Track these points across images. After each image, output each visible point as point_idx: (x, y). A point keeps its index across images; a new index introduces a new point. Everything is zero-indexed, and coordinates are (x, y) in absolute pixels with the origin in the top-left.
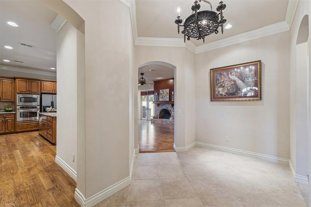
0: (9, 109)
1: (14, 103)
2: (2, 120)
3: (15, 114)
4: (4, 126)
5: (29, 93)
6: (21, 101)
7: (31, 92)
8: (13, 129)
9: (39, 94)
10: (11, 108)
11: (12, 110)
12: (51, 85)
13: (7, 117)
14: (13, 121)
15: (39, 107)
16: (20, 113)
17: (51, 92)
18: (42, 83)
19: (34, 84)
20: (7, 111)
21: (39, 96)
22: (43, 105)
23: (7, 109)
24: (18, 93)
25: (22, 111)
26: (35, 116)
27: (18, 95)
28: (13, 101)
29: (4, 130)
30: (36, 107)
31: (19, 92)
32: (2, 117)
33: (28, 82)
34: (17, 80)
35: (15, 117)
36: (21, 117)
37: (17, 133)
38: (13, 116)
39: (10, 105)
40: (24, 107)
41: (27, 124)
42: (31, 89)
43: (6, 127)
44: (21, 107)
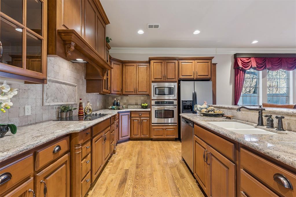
0: (145, 105)
1: (149, 95)
2: (138, 120)
3: (150, 112)
4: (140, 129)
5: (164, 80)
6: (156, 94)
7: (167, 79)
8: (148, 134)
9: (175, 82)
10: (146, 104)
11: (147, 106)
12: (192, 65)
13: (143, 116)
14: (148, 123)
15: (176, 102)
16: (156, 111)
17: (192, 77)
18: (180, 64)
19: (171, 66)
20: (143, 107)
21: (176, 84)
22: (182, 99)
23: (143, 104)
24: (153, 82)
25: (156, 108)
26: (172, 116)
27: (153, 84)
28: (149, 93)
29: (139, 134)
30: (173, 103)
31: (153, 80)
32: (138, 115)
33: (163, 64)
34: (152, 62)
35: (150, 117)
36: (156, 117)
37: (152, 140)
38: (148, 116)
39: (146, 99)
40: (159, 102)
41: (163, 129)
42: (167, 74)
43: (142, 130)
44: (156, 103)
